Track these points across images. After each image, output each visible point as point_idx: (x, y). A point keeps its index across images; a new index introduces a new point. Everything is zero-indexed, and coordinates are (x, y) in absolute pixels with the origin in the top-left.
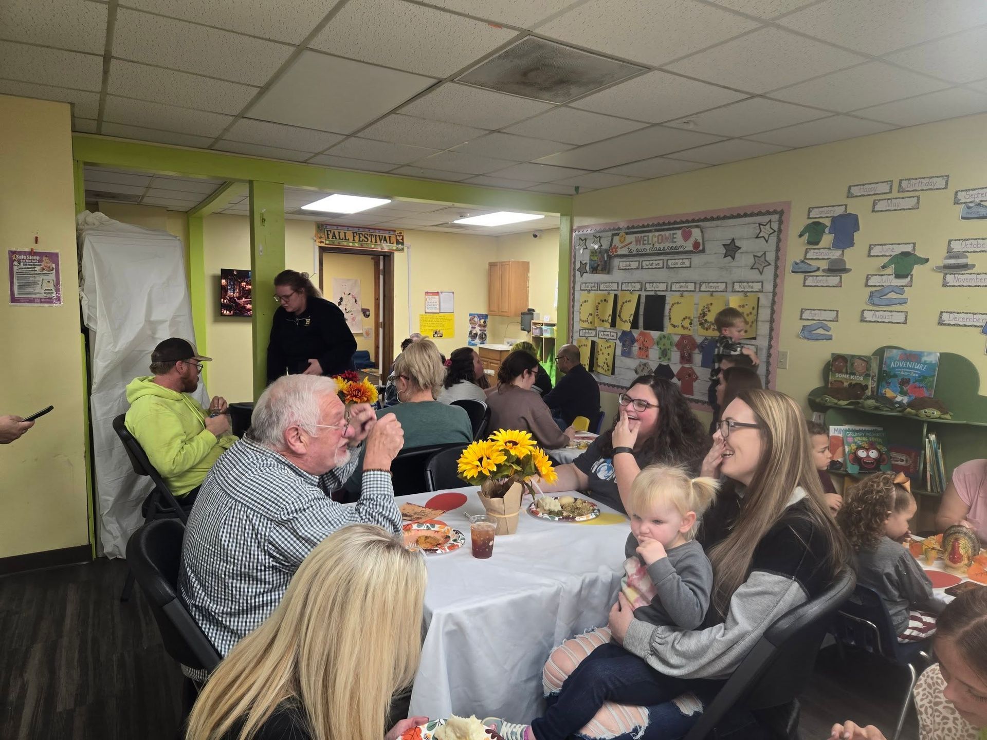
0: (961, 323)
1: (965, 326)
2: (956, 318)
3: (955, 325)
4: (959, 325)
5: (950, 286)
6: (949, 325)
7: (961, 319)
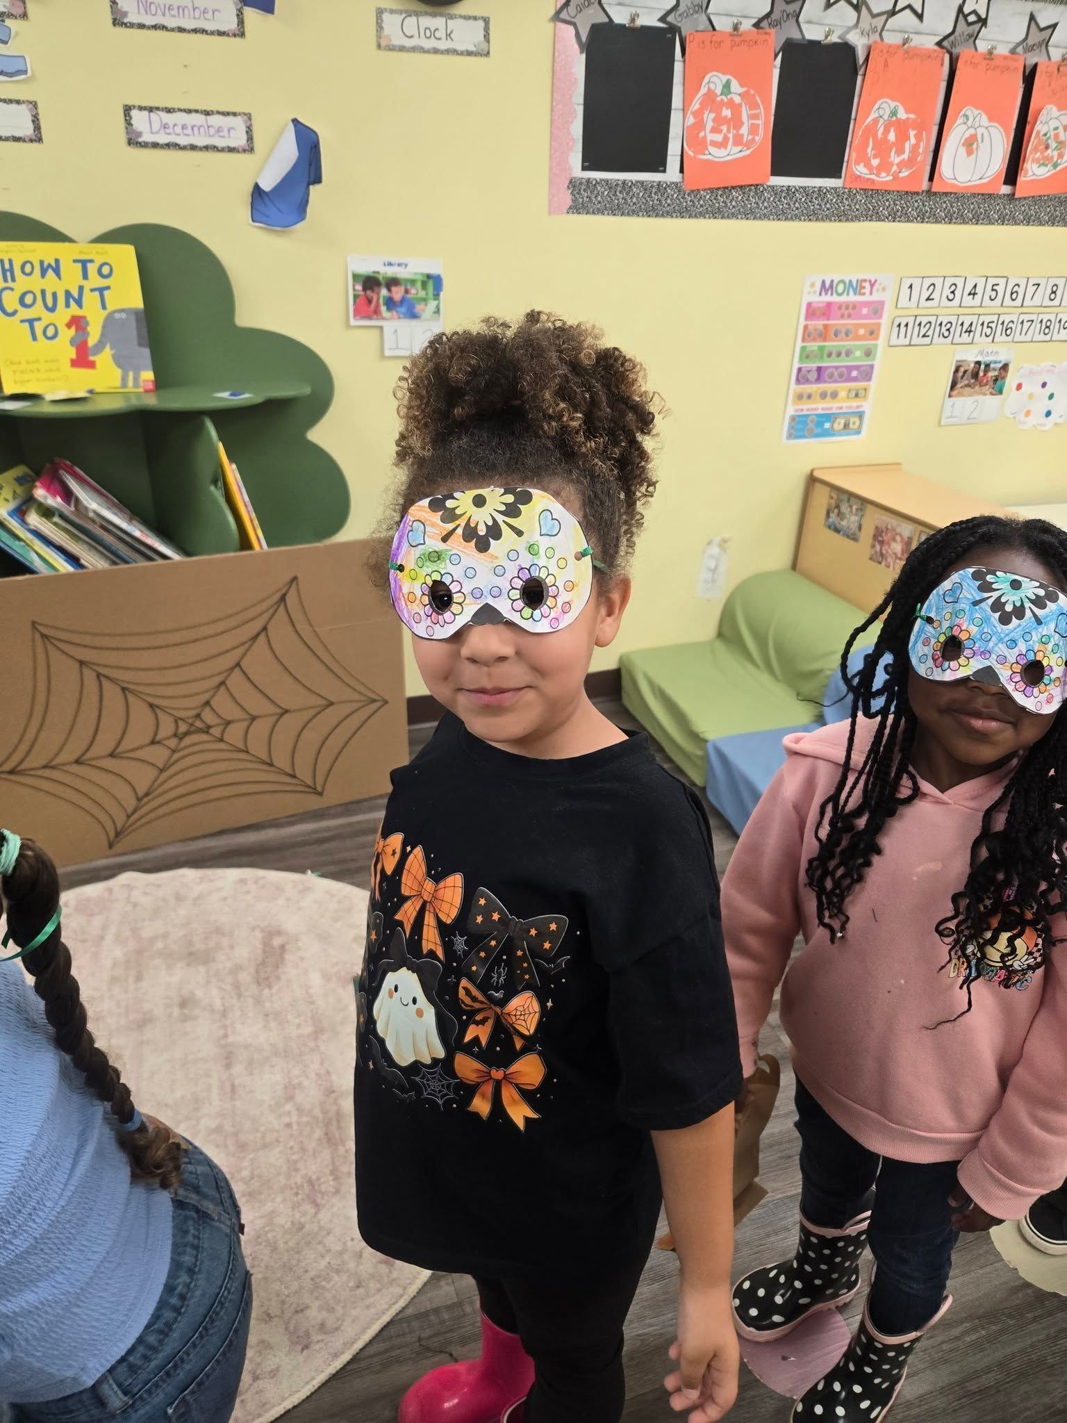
0: (183, 141)
1: (193, 148)
2: (165, 126)
3: (168, 146)
4: (176, 146)
5: (131, 25)
6: (155, 145)
7: (182, 128)
